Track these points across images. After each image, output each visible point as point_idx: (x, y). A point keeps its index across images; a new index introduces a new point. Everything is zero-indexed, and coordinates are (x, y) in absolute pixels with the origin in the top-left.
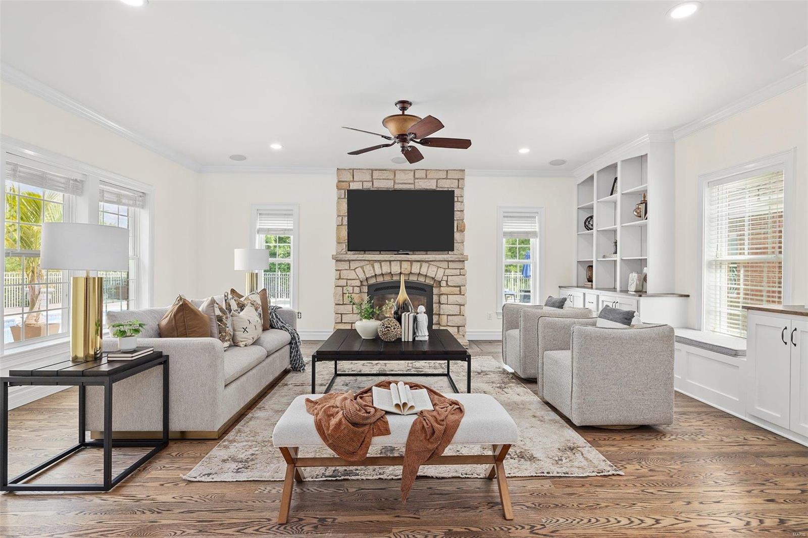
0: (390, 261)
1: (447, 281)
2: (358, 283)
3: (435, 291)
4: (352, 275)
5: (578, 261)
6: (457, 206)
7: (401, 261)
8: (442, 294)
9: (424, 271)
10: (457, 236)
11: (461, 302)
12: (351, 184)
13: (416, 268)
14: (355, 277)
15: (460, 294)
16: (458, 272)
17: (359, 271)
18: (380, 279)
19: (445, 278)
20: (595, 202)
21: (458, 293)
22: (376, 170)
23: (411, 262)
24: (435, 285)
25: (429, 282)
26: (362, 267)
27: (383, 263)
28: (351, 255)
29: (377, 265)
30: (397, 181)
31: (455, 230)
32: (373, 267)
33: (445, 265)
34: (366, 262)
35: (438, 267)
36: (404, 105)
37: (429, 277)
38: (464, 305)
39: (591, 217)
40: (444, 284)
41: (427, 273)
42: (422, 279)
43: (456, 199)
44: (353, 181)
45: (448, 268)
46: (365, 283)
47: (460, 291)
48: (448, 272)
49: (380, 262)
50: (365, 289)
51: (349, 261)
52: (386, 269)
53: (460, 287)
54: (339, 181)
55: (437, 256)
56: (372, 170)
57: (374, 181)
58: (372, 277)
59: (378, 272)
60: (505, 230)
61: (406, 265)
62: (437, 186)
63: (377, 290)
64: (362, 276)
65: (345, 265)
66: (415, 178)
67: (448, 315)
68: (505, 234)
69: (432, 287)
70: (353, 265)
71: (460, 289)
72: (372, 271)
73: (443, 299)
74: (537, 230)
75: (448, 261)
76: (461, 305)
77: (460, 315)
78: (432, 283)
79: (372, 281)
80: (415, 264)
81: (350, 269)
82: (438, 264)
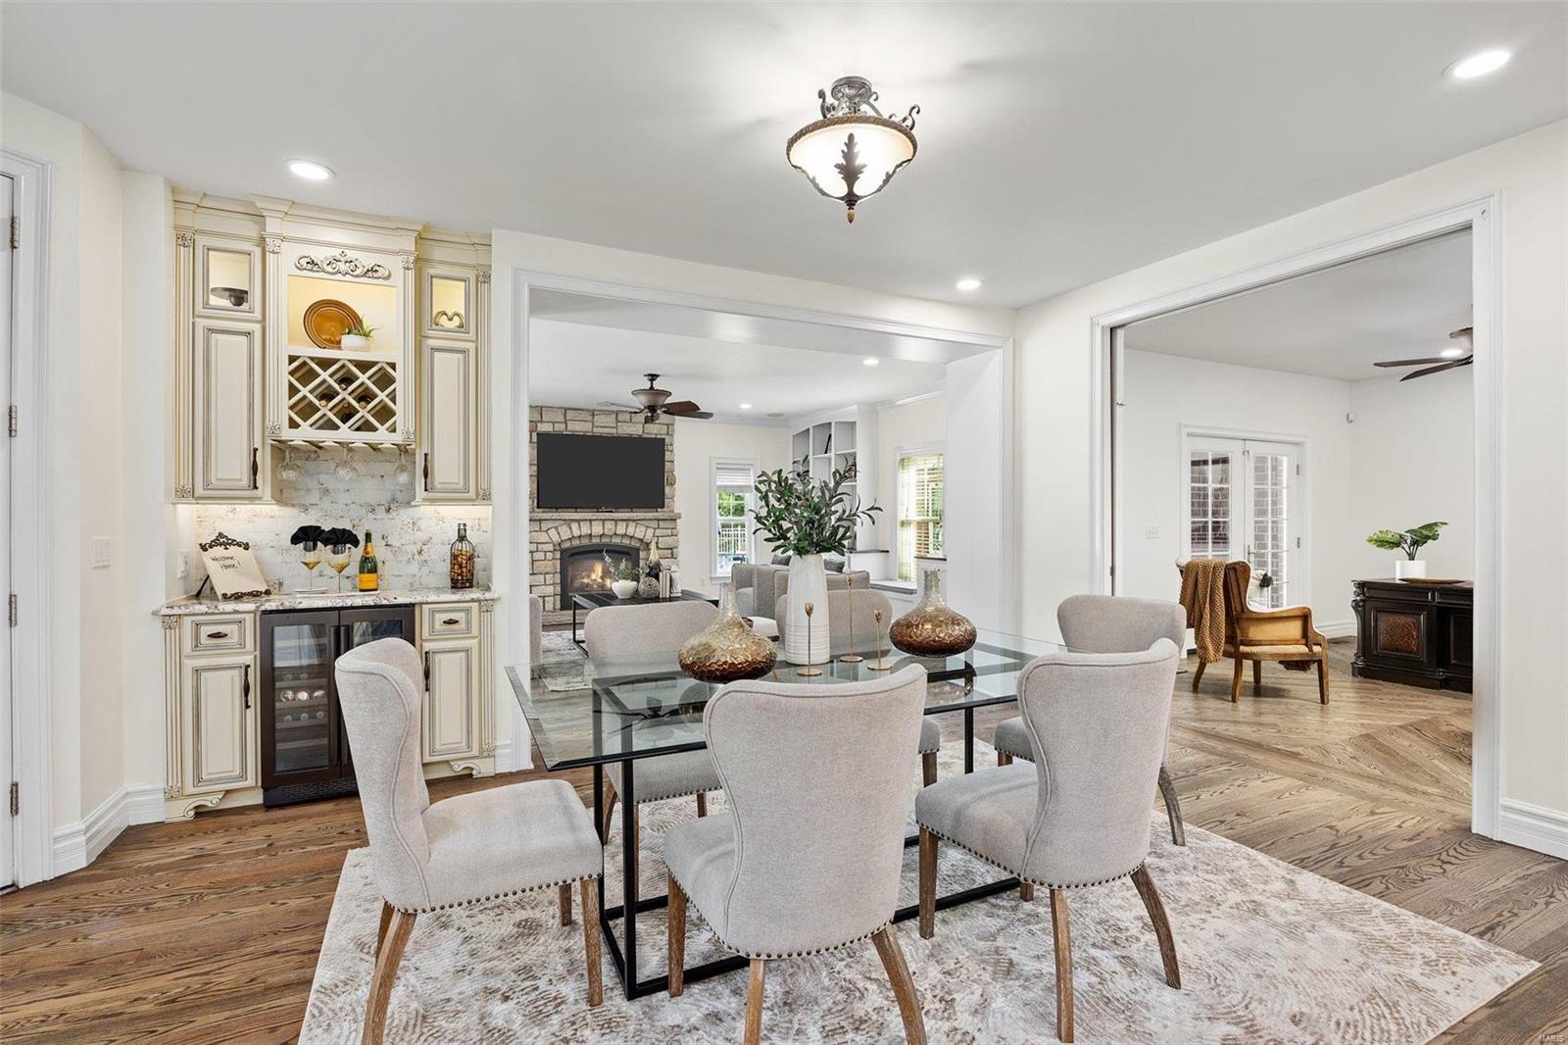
0: (591, 520)
1: (656, 543)
2: (551, 548)
3: (643, 554)
4: (545, 537)
6: (668, 456)
7: (604, 520)
9: (631, 531)
10: (667, 489)
12: (539, 425)
13: (621, 529)
14: (547, 540)
15: (672, 557)
16: (669, 532)
17: (552, 532)
18: (576, 543)
19: (654, 540)
20: (811, 458)
21: (670, 556)
22: (570, 409)
23: (616, 521)
24: (642, 547)
25: (635, 544)
26: (556, 528)
27: (582, 523)
28: (541, 514)
29: (574, 526)
30: (595, 424)
31: (666, 484)
32: (570, 528)
33: (654, 524)
34: (562, 522)
35: (647, 527)
36: (653, 377)
37: (636, 538)
39: (808, 471)
40: (653, 546)
41: (634, 534)
42: (626, 541)
43: (666, 446)
44: (541, 422)
45: (658, 528)
46: (558, 548)
48: (658, 532)
49: (578, 521)
50: (558, 555)
51: (540, 520)
52: (585, 529)
53: (671, 549)
55: (646, 514)
56: (566, 409)
57: (568, 422)
58: (568, 540)
59: (576, 533)
60: (718, 483)
61: (609, 525)
62: (643, 431)
63: (573, 555)
64: (556, 539)
65: (538, 526)
66: (618, 421)
68: (719, 489)
69: (637, 550)
70: (545, 525)
71: (672, 552)
72: (569, 533)
74: (752, 484)
75: (658, 520)
78: (639, 545)
79: (566, 545)
80: (619, 523)
81: (540, 530)
82: (647, 523)
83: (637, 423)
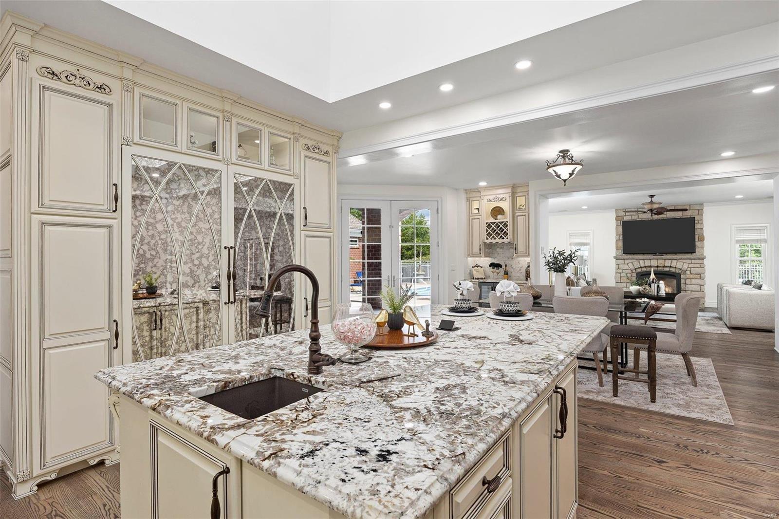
0: (651, 259)
1: (690, 271)
2: (630, 271)
3: (682, 276)
4: (626, 267)
6: (697, 226)
7: (658, 259)
8: (688, 278)
9: (674, 264)
10: (698, 244)
11: (702, 283)
12: (624, 217)
13: (668, 263)
14: (628, 268)
15: (701, 279)
16: (699, 265)
17: (630, 265)
18: (644, 270)
19: (689, 269)
21: (699, 278)
23: (665, 259)
24: (682, 273)
25: (678, 271)
26: (632, 263)
27: (645, 261)
28: (625, 256)
29: (642, 262)
31: (697, 240)
32: (640, 263)
33: (689, 261)
34: (635, 260)
35: (684, 263)
36: (652, 196)
37: (678, 268)
38: (703, 285)
40: (688, 272)
41: (676, 266)
42: (673, 270)
43: (696, 222)
44: (626, 216)
45: (691, 263)
46: (634, 271)
47: (700, 277)
48: (691, 266)
50: (635, 275)
51: (624, 259)
52: (647, 263)
53: (700, 274)
54: (617, 216)
55: (682, 256)
58: (639, 268)
59: (642, 265)
60: (738, 238)
61: (660, 261)
62: (683, 215)
63: (642, 275)
64: (632, 267)
65: (622, 261)
67: (691, 291)
68: (738, 241)
69: (680, 275)
70: (627, 261)
72: (639, 265)
73: (688, 281)
74: (766, 238)
75: (691, 259)
76: (701, 285)
77: (700, 291)
78: (680, 272)
79: (639, 270)
80: (666, 261)
81: (624, 264)
82: (684, 261)
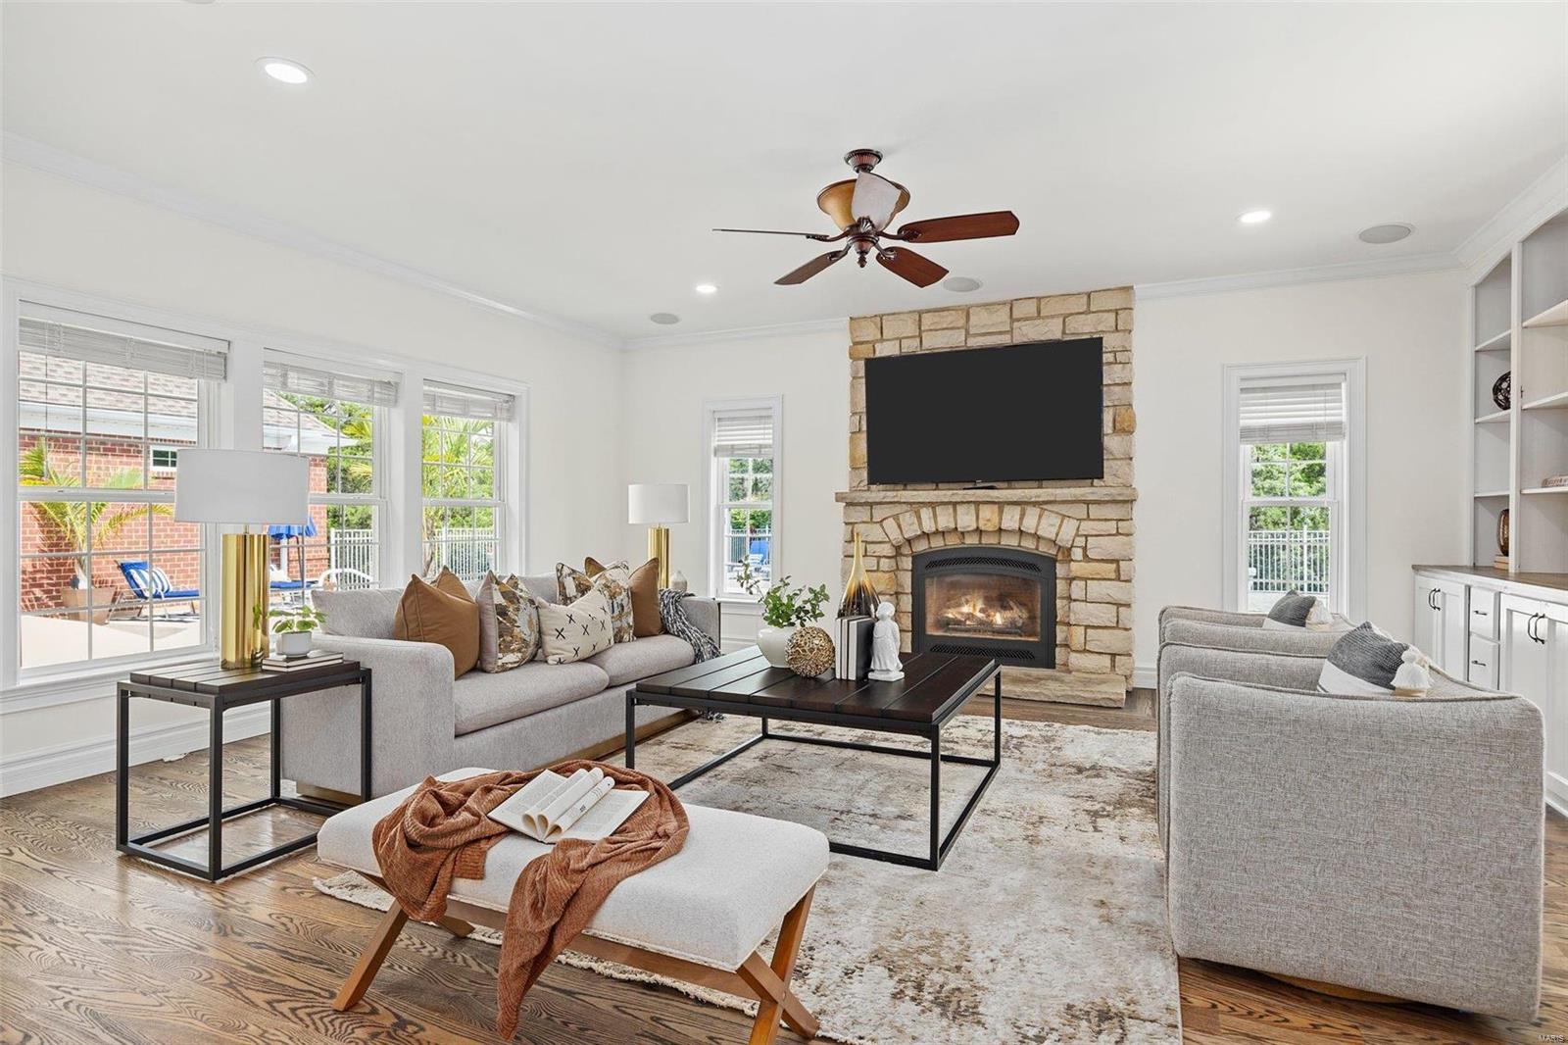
0: (955, 504)
1: (1085, 549)
2: (887, 550)
3: (1060, 570)
4: (875, 533)
5: (1475, 498)
6: (1110, 375)
7: (977, 504)
8: (1074, 579)
9: (1029, 524)
10: (1111, 442)
11: (1124, 599)
12: (878, 346)
13: (1011, 519)
14: (881, 537)
15: (1118, 579)
16: (1111, 527)
17: (890, 524)
18: (937, 543)
19: (1080, 541)
20: (1515, 332)
21: (1113, 575)
22: (928, 311)
23: (1001, 505)
24: (1060, 557)
25: (1045, 549)
26: (896, 517)
27: (939, 510)
28: (878, 493)
29: (926, 513)
30: (972, 331)
31: (1107, 427)
32: (919, 518)
33: (1080, 511)
34: (905, 507)
35: (1063, 516)
37: (1044, 539)
38: (1128, 606)
39: (1506, 377)
40: (1077, 554)
41: (1037, 530)
42: (1029, 544)
43: (1107, 357)
44: (882, 340)
45: (1088, 518)
46: (905, 550)
47: (1118, 570)
48: (1087, 527)
49: (933, 505)
50: (907, 563)
51: (871, 505)
52: (945, 520)
53: (1117, 561)
54: (855, 343)
55: (1058, 491)
56: (920, 313)
57: (924, 335)
58: (918, 537)
59: (928, 526)
60: (1243, 423)
61: (987, 512)
62: (1064, 333)
63: (931, 565)
64: (895, 535)
65: (862, 514)
66: (1013, 320)
67: (1087, 627)
68: (1247, 434)
69: (1053, 561)
70: (879, 513)
71: (1118, 567)
72: (916, 526)
73: (1077, 590)
74: (1344, 418)
75: (1088, 503)
76: (1119, 605)
77: (1117, 627)
78: (1053, 551)
79: (921, 546)
80: (1007, 509)
81: (871, 521)
82: (1064, 509)
83: (1053, 317)
